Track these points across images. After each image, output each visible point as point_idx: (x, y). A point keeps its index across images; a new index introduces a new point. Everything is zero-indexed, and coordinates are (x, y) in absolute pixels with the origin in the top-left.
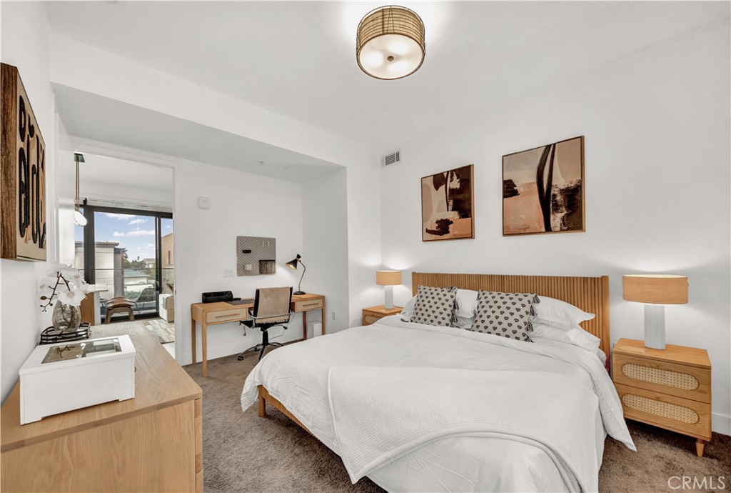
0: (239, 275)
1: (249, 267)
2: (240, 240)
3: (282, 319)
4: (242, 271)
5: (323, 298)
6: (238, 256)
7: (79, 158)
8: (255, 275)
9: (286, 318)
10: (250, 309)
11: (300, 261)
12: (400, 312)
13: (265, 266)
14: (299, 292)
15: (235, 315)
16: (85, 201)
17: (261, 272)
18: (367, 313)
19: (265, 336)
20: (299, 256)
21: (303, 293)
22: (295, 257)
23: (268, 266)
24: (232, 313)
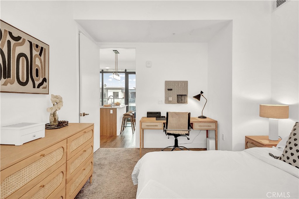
0: (166, 103)
1: (170, 99)
2: (167, 83)
3: (184, 133)
4: (167, 101)
5: (216, 122)
6: (165, 92)
7: (116, 52)
8: (175, 103)
9: (187, 132)
10: (164, 123)
11: (202, 95)
12: (275, 145)
13: (181, 98)
14: (202, 116)
15: (156, 126)
16: (126, 70)
17: (178, 102)
18: (249, 140)
19: (176, 141)
20: (202, 92)
21: (205, 118)
22: (199, 93)
23: (183, 98)
24: (155, 125)
